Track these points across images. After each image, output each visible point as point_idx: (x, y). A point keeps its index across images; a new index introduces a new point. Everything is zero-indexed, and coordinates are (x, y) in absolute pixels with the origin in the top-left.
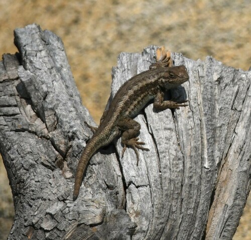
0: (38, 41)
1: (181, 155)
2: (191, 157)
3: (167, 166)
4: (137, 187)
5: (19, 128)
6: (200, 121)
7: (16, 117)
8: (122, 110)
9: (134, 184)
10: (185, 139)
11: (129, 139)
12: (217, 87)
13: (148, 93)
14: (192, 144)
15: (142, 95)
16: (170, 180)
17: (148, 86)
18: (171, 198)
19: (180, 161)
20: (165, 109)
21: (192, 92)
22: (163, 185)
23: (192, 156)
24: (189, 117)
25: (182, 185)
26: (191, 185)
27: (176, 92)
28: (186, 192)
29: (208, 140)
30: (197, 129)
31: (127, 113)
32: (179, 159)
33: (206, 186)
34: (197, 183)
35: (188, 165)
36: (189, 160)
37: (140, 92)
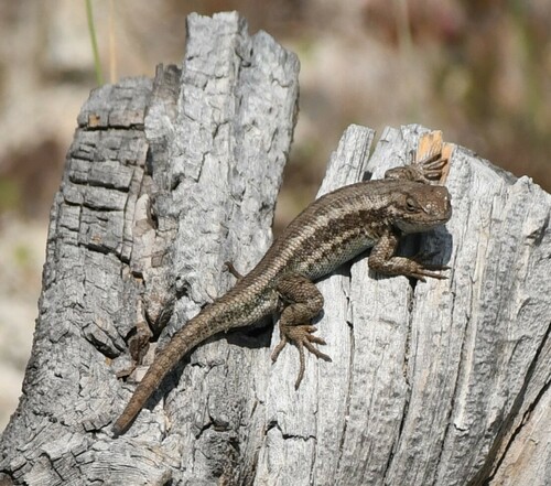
0: (226, 53)
1: (404, 387)
2: (425, 395)
3: (362, 404)
4: (286, 437)
5: (96, 243)
6: (468, 319)
7: (106, 214)
8: (295, 257)
9: (279, 428)
10: (420, 353)
11: (295, 324)
12: (527, 252)
13: (363, 232)
14: (434, 368)
15: (346, 234)
16: (363, 438)
17: (365, 217)
18: (358, 477)
19: (397, 400)
20: (394, 276)
21: (465, 250)
22: (345, 445)
23: (428, 395)
24: (443, 306)
25: (391, 455)
26: (411, 459)
27: (431, 241)
28: (396, 471)
29: (476, 366)
30: (455, 336)
31: (304, 266)
32: (396, 395)
33: (451, 468)
34: (427, 456)
35: (414, 413)
36: (420, 401)
37: (343, 225)
